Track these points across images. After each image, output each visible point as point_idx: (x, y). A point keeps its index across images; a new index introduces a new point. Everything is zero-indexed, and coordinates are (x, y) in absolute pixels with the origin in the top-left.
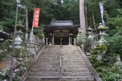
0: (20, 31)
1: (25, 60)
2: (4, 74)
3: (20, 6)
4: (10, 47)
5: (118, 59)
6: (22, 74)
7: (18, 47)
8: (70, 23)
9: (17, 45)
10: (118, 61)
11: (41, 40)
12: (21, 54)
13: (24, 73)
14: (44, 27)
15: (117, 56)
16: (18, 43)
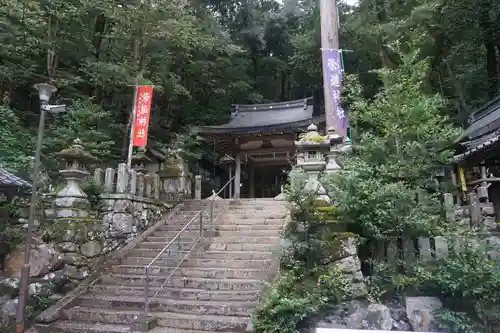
0: (75, 168)
1: (87, 249)
2: (14, 285)
3: (48, 107)
4: (48, 212)
5: (347, 250)
6: (70, 289)
7: (65, 213)
8: (302, 109)
9: (64, 207)
10: (347, 255)
11: (174, 184)
12: (69, 232)
13: (76, 286)
14: (199, 134)
15: (346, 239)
16: (66, 202)
